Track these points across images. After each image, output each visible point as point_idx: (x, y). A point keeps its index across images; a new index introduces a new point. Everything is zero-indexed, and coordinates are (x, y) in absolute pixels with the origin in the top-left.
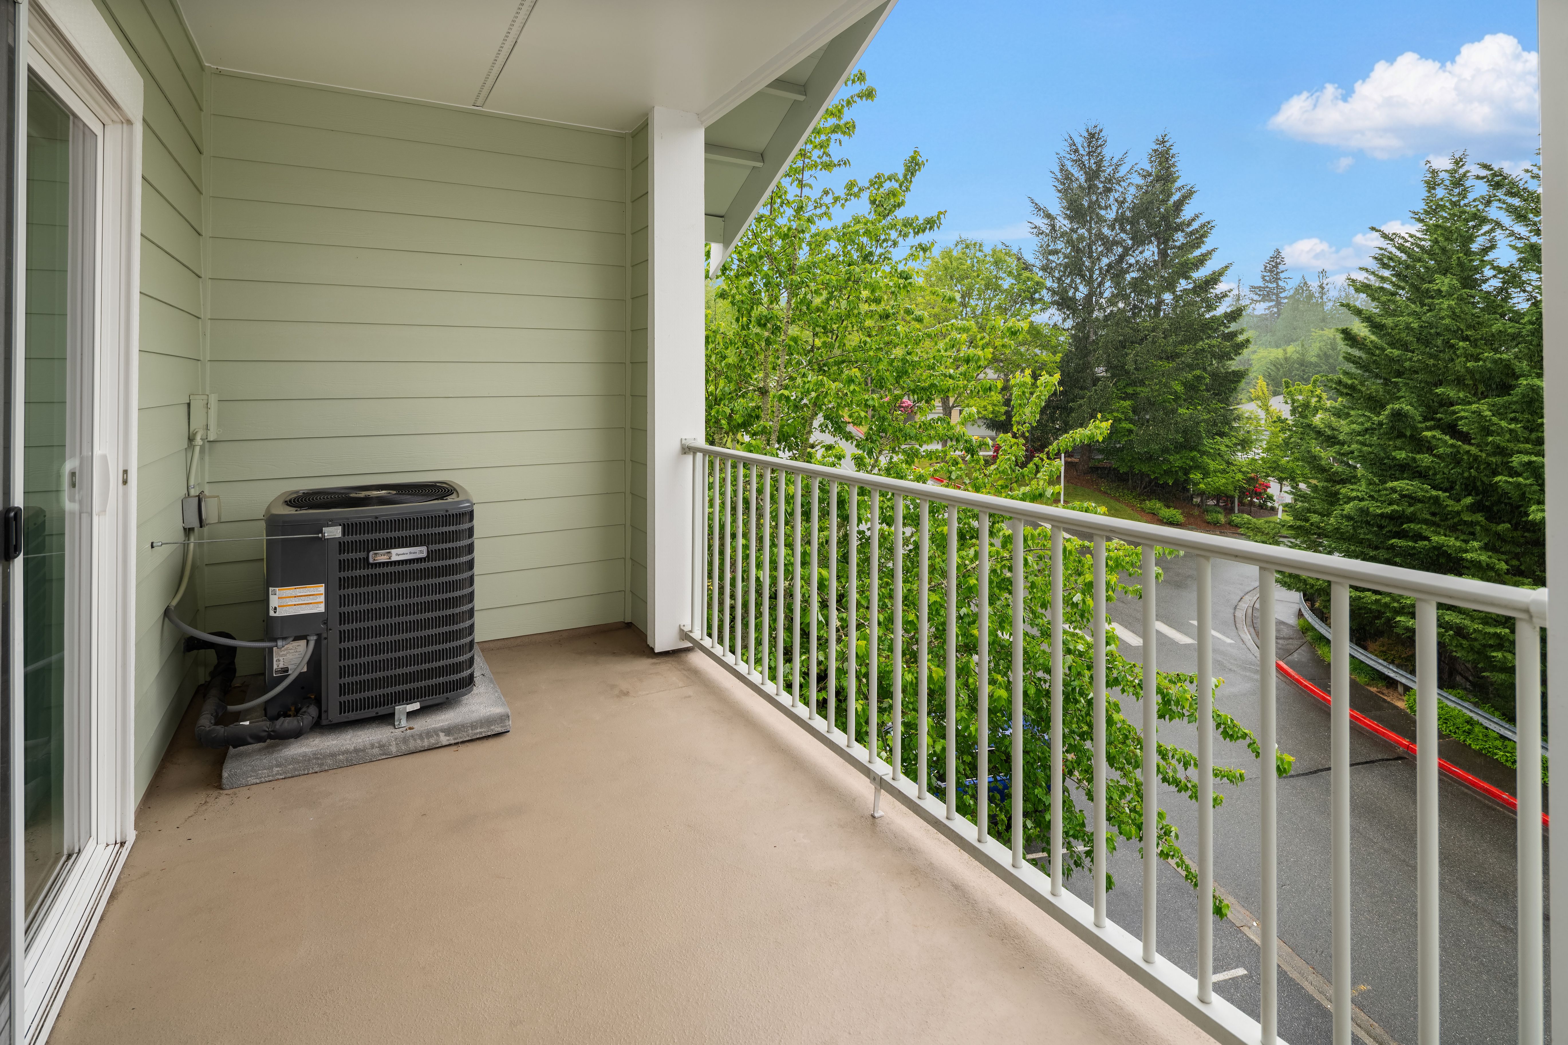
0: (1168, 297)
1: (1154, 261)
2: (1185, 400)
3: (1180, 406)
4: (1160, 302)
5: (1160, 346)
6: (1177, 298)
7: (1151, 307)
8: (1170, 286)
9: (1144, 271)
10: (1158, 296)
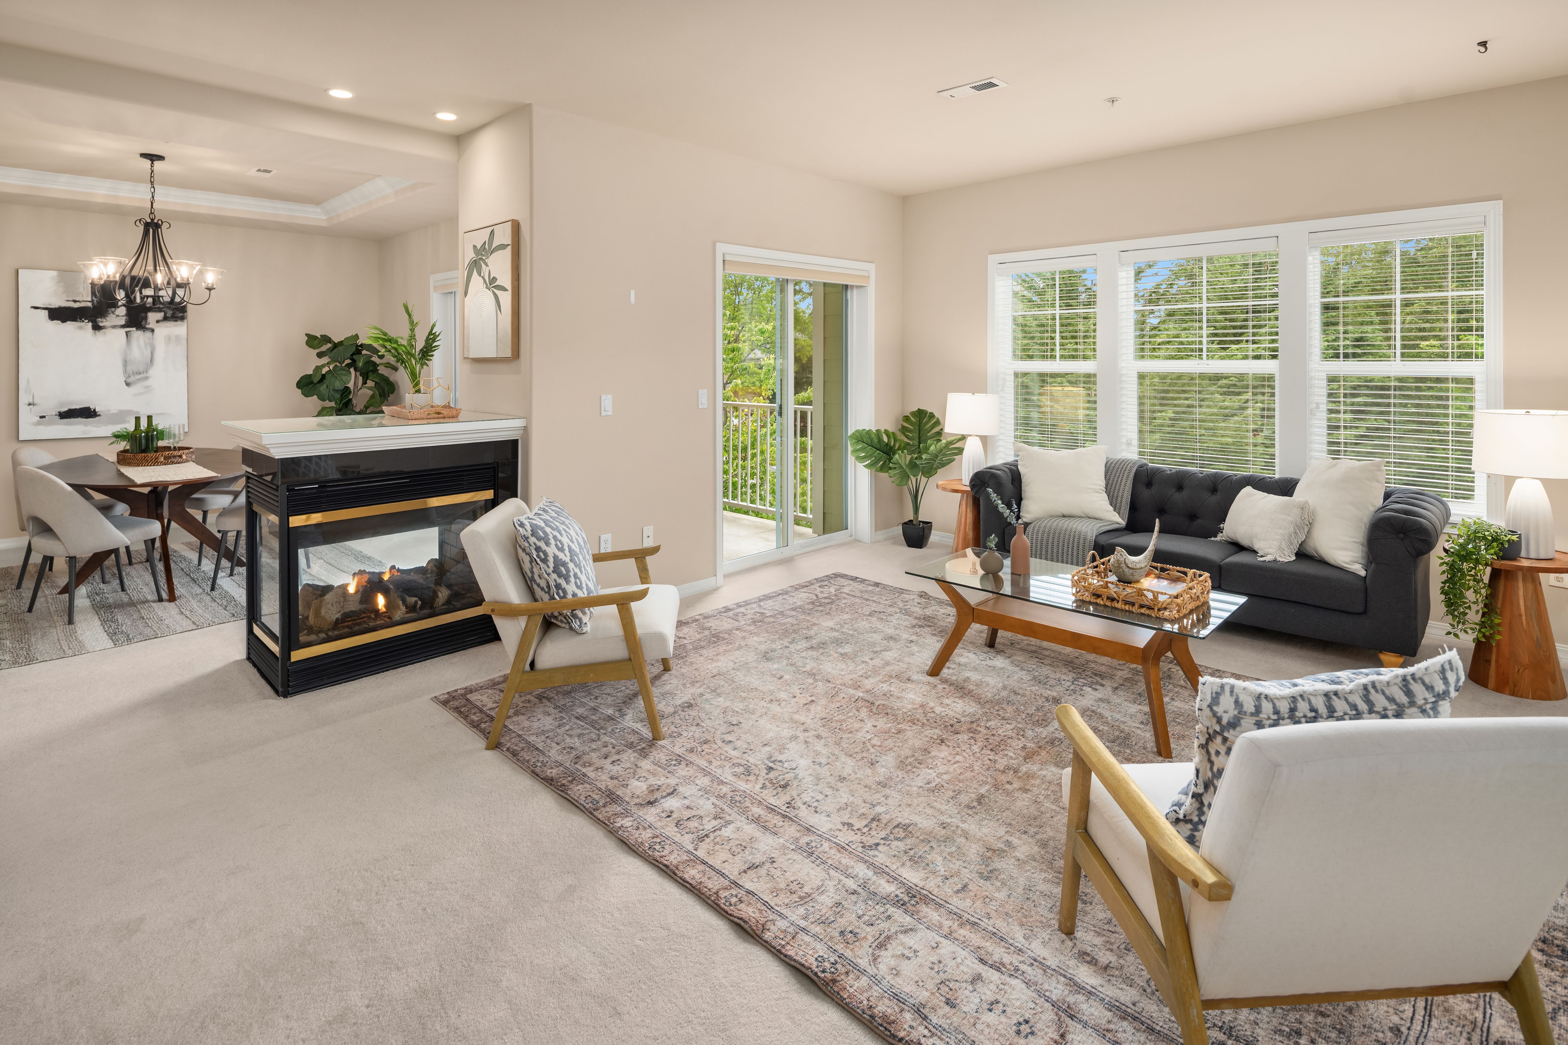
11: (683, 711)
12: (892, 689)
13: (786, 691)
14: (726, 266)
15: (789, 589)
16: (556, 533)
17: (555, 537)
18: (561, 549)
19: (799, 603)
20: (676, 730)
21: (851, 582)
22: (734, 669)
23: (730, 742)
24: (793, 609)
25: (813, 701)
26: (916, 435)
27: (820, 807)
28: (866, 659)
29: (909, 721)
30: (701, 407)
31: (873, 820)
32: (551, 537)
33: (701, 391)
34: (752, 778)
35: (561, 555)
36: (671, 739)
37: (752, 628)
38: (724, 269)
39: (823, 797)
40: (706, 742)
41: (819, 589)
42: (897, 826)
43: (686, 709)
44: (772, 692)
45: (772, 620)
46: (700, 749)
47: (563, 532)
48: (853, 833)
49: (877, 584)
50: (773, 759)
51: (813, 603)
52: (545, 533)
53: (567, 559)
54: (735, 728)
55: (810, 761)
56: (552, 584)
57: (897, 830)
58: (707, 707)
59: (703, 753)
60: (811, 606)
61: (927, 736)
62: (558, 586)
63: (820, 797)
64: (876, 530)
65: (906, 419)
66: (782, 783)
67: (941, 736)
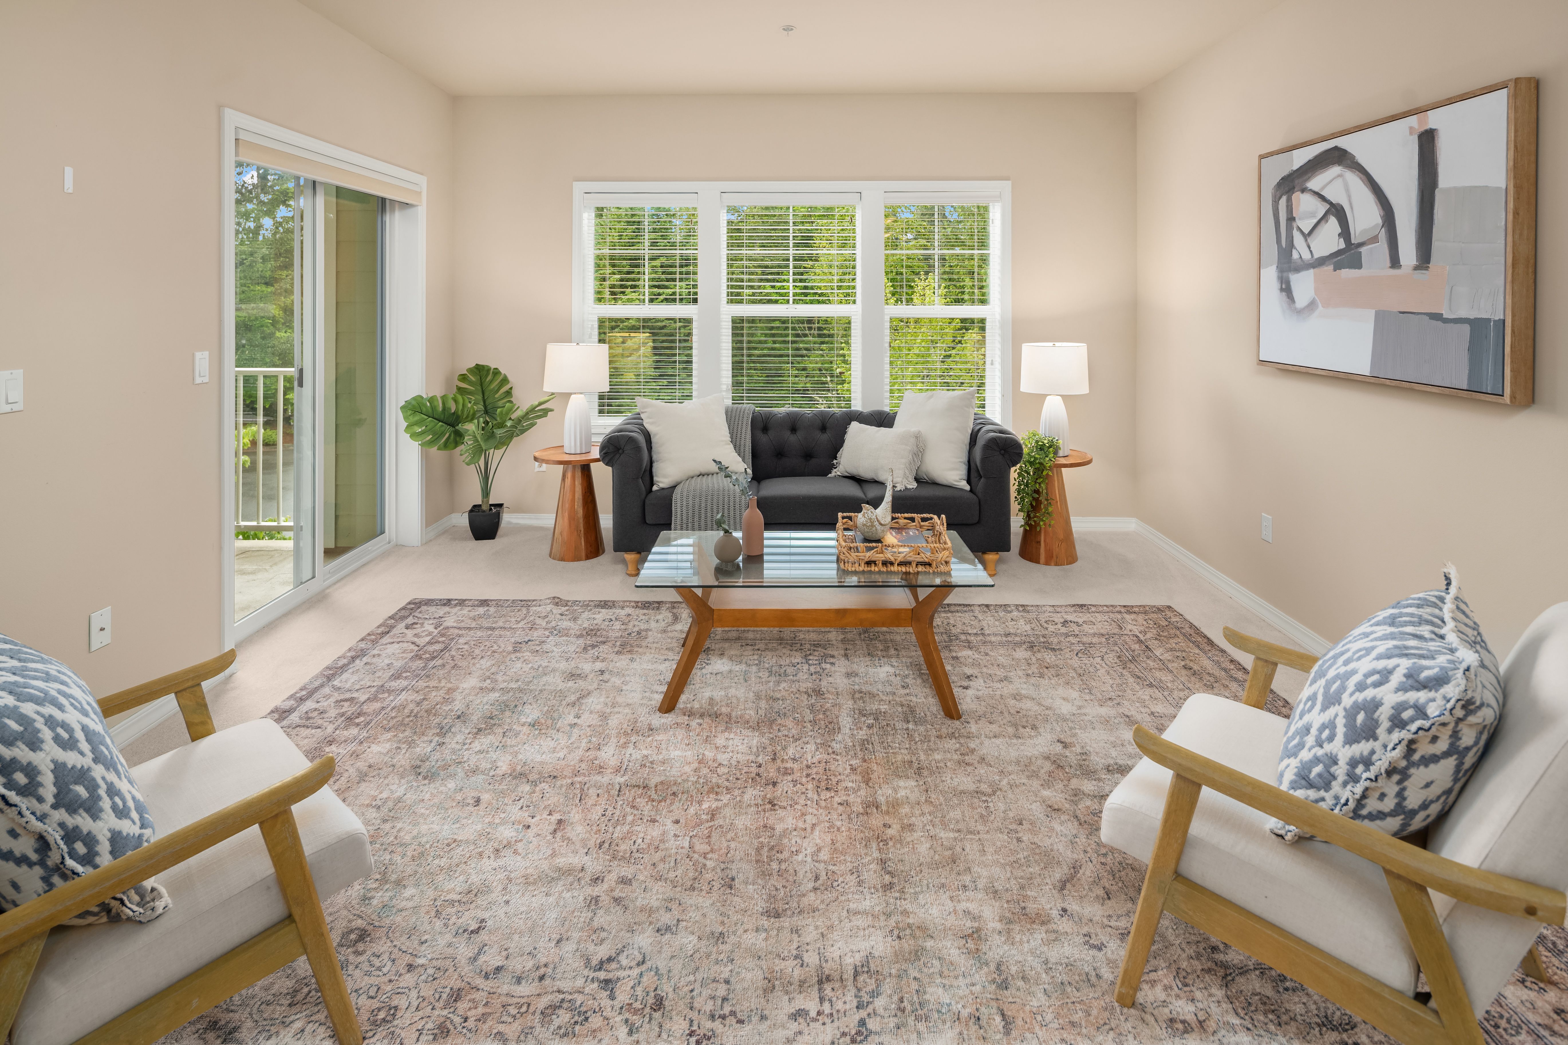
0: (267, 222)
1: (253, 185)
2: (283, 324)
3: (279, 330)
4: (259, 227)
5: (258, 271)
6: (278, 225)
7: (249, 230)
8: (270, 213)
9: (241, 193)
10: (257, 219)
11: (358, 953)
12: (645, 752)
13: (503, 822)
14: (241, 149)
15: (362, 645)
16: (49, 710)
17: (50, 722)
18: (69, 744)
19: (398, 664)
20: (375, 1004)
21: (447, 609)
22: (385, 821)
23: (498, 969)
24: (396, 676)
25: (560, 822)
26: (480, 397)
27: (738, 1008)
28: (571, 719)
29: (708, 792)
30: (198, 380)
31: (820, 982)
32: (40, 724)
33: (198, 355)
34: (596, 1021)
35: (71, 759)
36: (381, 1032)
37: (354, 731)
38: (237, 154)
39: (725, 986)
40: (456, 996)
41: (410, 633)
42: (856, 974)
43: (361, 947)
44: (486, 835)
45: (377, 705)
46: (457, 1020)
47: (62, 700)
48: (818, 1025)
49: (484, 603)
50: (594, 962)
51: (418, 657)
52: (23, 720)
53: (86, 761)
54: (483, 936)
55: (650, 931)
56: (55, 836)
57: (861, 978)
58: (399, 919)
59: (471, 1024)
60: (419, 663)
61: (750, 806)
62: (71, 835)
63: (722, 990)
64: (427, 526)
65: (463, 378)
66: (651, 1000)
67: (765, 797)
